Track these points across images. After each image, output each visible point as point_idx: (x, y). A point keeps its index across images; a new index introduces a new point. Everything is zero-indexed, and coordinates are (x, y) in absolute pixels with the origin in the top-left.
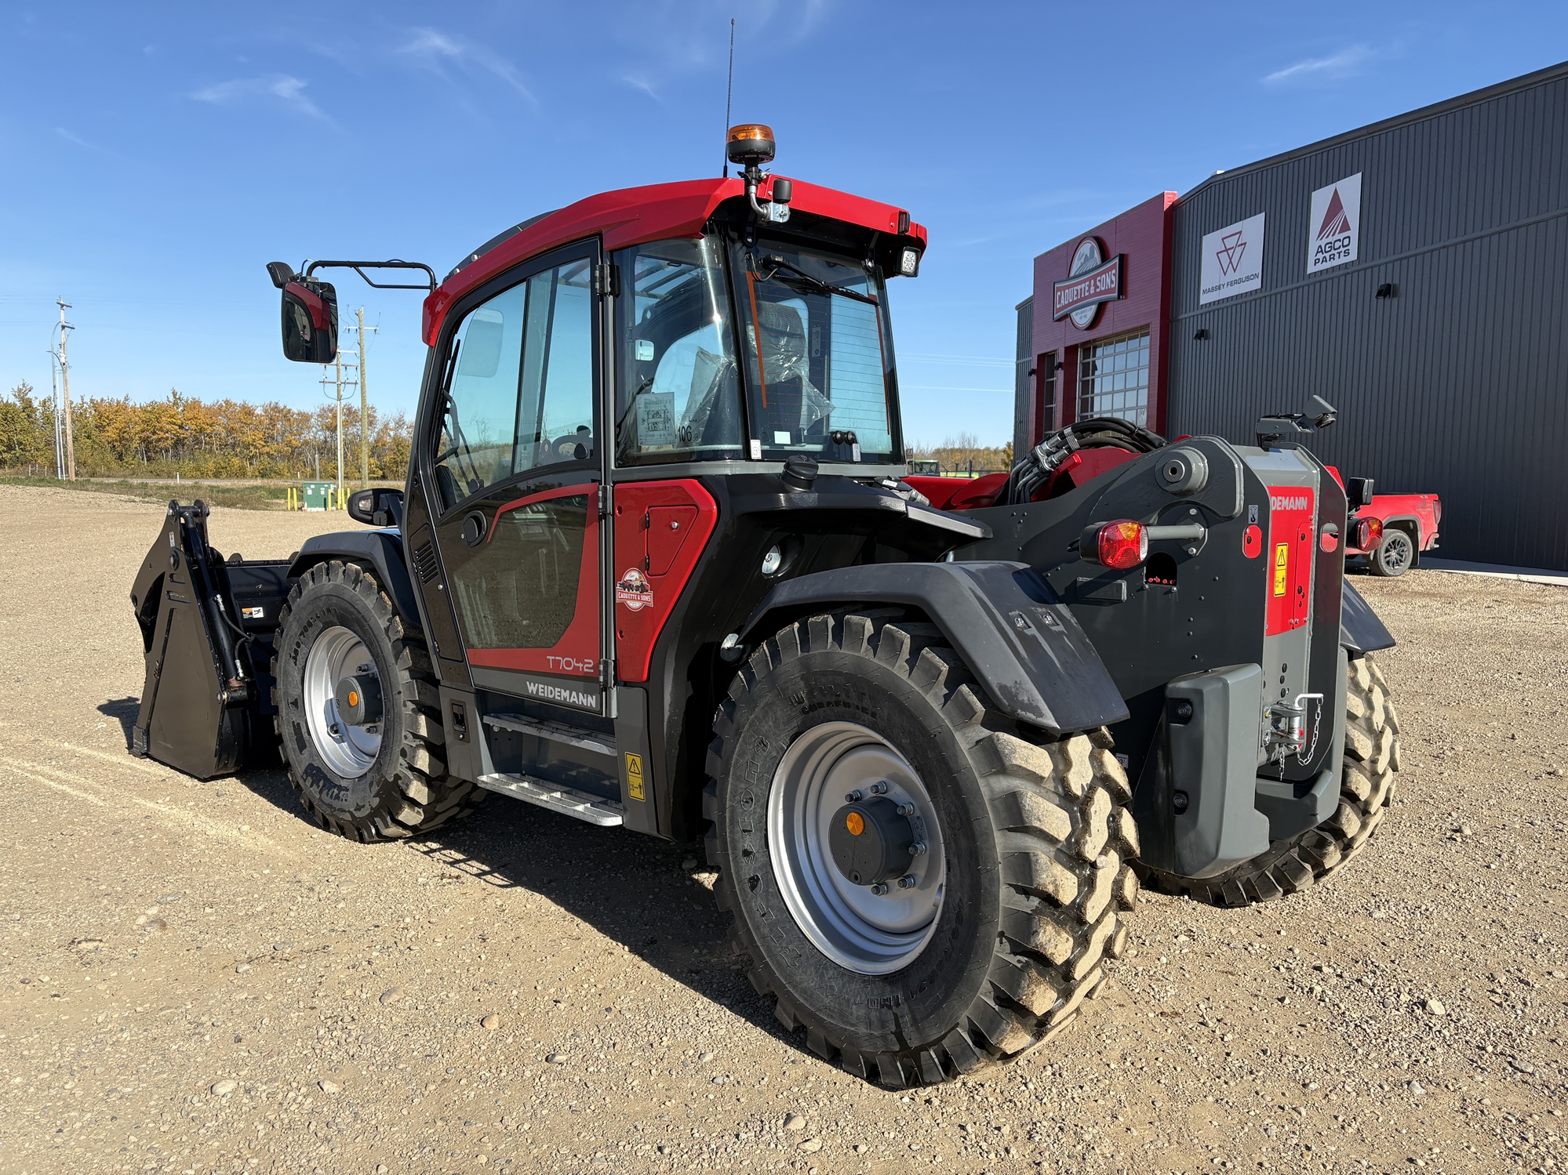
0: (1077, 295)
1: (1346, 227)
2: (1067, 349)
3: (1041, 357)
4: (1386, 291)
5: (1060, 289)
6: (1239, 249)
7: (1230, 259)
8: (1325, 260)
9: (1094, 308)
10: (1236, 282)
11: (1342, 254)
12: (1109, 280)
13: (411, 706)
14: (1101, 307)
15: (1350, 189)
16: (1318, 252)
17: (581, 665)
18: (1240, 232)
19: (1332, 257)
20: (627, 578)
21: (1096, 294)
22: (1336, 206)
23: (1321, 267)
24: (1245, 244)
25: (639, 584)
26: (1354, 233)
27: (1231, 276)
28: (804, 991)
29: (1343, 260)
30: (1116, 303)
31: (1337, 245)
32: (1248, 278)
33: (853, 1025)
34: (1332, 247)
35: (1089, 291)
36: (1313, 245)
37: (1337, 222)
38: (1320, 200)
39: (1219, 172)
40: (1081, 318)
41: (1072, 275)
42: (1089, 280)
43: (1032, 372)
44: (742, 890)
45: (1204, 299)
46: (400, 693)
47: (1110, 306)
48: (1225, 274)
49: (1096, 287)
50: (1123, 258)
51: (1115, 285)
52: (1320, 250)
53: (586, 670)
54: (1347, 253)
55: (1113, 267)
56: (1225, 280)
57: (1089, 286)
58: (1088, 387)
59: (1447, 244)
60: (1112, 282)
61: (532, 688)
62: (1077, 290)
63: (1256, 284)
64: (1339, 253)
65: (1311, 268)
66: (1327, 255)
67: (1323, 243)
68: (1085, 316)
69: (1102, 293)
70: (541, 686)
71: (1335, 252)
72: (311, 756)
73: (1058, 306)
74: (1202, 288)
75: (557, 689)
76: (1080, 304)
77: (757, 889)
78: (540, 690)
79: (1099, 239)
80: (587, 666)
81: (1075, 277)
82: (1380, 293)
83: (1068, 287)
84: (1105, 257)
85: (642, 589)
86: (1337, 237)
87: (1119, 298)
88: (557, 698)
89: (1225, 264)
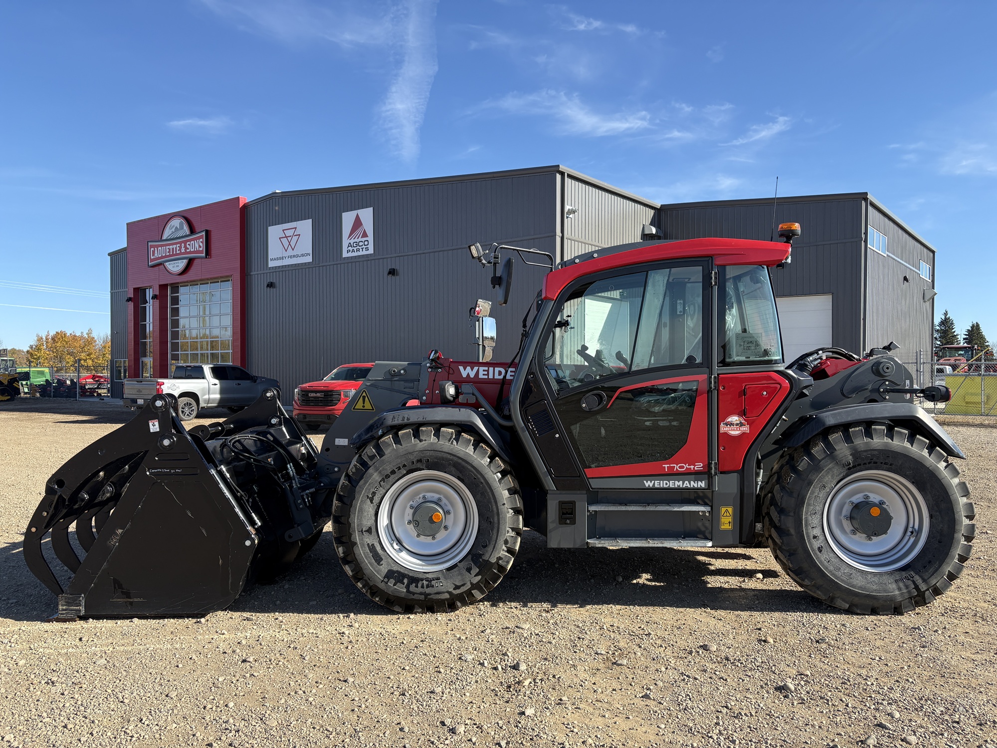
0: (169, 252)
1: (365, 235)
2: (160, 286)
3: (136, 290)
4: (392, 272)
5: (152, 247)
6: (295, 238)
7: (289, 243)
8: (353, 251)
9: (185, 262)
10: (294, 256)
11: (364, 249)
12: (197, 245)
13: (511, 511)
14: (191, 262)
15: (367, 215)
16: (349, 246)
17: (692, 467)
18: (296, 228)
19: (358, 250)
20: (729, 420)
21: (186, 253)
22: (358, 223)
23: (350, 254)
24: (299, 235)
25: (738, 422)
26: (370, 238)
27: (290, 252)
28: (860, 588)
29: (365, 253)
30: (203, 260)
31: (361, 244)
32: (303, 255)
33: (892, 592)
34: (357, 244)
35: (180, 250)
36: (345, 242)
37: (360, 231)
38: (348, 219)
39: (277, 191)
40: (173, 267)
41: (164, 237)
42: (180, 243)
43: (129, 300)
44: (815, 554)
45: (271, 264)
46: (504, 504)
47: (196, 262)
48: (286, 251)
49: (186, 248)
50: (208, 233)
51: (203, 248)
52: (350, 245)
53: (696, 469)
54: (367, 249)
55: (201, 237)
56: (286, 254)
57: (180, 247)
58: (176, 312)
59: (424, 252)
60: (200, 247)
61: (648, 484)
62: (169, 249)
63: (309, 259)
64: (362, 248)
65: (345, 255)
66: (355, 249)
67: (352, 241)
68: (177, 266)
69: (191, 252)
70: (656, 482)
71: (360, 248)
72: (388, 564)
73: (152, 257)
74: (270, 258)
75: (671, 482)
76: (174, 257)
77: (823, 551)
78: (656, 484)
79: (187, 217)
80: (699, 466)
81: (166, 240)
82: (390, 273)
83: (161, 246)
84: (192, 231)
85: (741, 424)
86: (360, 239)
87: (206, 257)
88: (671, 486)
89: (286, 245)
